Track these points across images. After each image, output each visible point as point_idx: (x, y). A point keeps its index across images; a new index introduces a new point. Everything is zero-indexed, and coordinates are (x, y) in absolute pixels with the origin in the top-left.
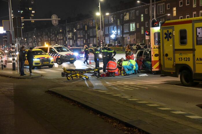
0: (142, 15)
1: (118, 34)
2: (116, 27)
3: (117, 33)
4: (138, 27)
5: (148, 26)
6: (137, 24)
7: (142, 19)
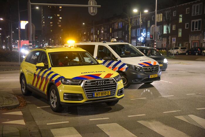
0: (181, 16)
1: (148, 37)
2: (145, 29)
3: (146, 36)
4: (174, 29)
5: (188, 28)
6: (173, 26)
7: (181, 20)
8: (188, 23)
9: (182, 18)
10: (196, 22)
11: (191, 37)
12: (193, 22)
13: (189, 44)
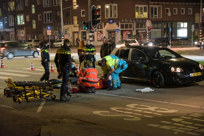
0: (33, 6)
4: (28, 20)
5: (41, 20)
6: (27, 16)
7: (33, 11)
8: (41, 15)
9: (34, 9)
10: (47, 14)
11: (45, 29)
12: (45, 14)
13: (44, 36)
